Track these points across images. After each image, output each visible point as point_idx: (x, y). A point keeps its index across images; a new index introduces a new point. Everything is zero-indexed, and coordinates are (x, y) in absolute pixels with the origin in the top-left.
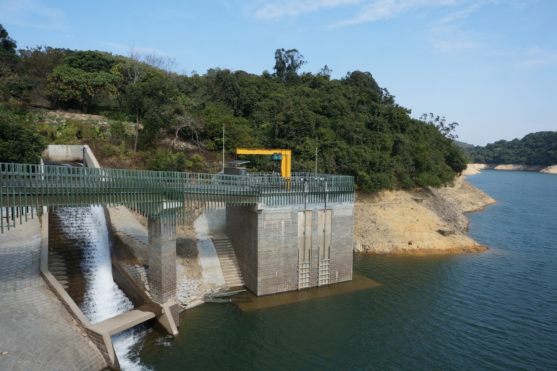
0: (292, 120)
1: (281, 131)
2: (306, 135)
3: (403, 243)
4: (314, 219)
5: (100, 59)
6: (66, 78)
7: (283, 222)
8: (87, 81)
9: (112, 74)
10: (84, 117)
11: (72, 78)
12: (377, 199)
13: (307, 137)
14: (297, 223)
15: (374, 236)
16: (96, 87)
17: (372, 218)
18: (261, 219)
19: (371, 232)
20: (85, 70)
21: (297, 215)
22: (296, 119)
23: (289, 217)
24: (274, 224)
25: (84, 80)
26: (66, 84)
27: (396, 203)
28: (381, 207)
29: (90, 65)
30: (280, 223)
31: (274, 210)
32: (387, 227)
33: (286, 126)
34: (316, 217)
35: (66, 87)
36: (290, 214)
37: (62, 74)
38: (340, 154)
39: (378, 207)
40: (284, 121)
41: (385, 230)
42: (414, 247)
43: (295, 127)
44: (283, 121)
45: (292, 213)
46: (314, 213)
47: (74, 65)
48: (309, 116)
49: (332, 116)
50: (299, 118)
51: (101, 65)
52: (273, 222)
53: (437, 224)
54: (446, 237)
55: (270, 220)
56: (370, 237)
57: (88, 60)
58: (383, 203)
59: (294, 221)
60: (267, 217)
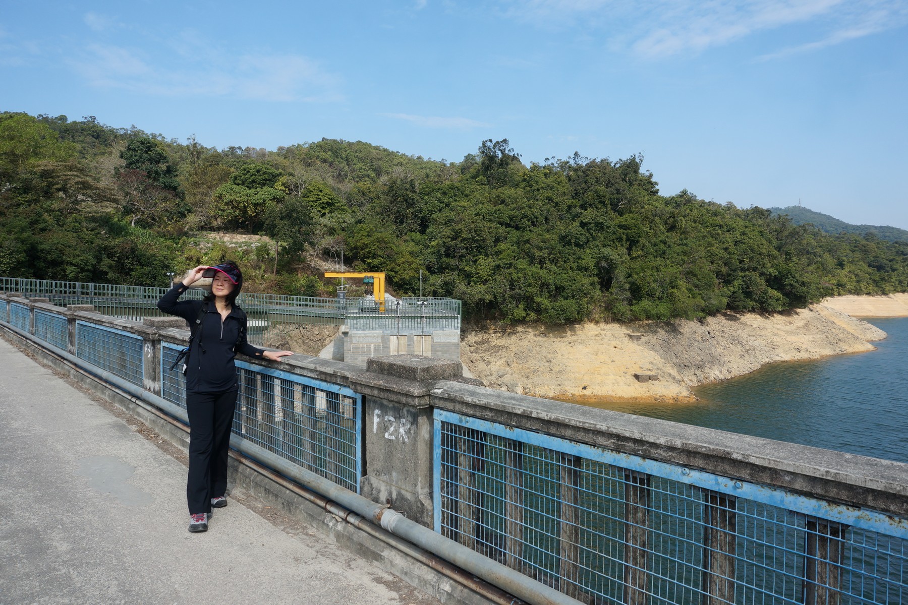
0: (460, 236)
1: (448, 249)
2: (480, 253)
3: (576, 387)
4: (409, 345)
5: (265, 173)
6: (228, 198)
7: (372, 346)
8: (248, 199)
9: (276, 189)
10: (245, 238)
11: (232, 198)
12: (569, 333)
13: (481, 256)
14: (389, 348)
15: (542, 378)
16: (256, 205)
17: (550, 356)
18: (347, 342)
19: (539, 373)
20: (248, 187)
21: (389, 339)
22: (464, 235)
23: (379, 340)
24: (362, 348)
25: (244, 198)
26: (226, 204)
27: (595, 339)
28: (570, 343)
29: (254, 181)
30: (369, 347)
31: (362, 334)
32: (564, 368)
33: (453, 243)
34: (412, 343)
35: (226, 207)
36: (380, 338)
37: (224, 193)
38: (515, 276)
39: (567, 343)
40: (451, 238)
41: (560, 372)
42: (587, 392)
43: (465, 244)
44: (449, 237)
45: (383, 337)
46: (410, 338)
47: (237, 182)
48: (482, 231)
49: (521, 228)
50: (470, 232)
51: (266, 180)
52: (361, 345)
53: (640, 367)
54: (641, 384)
55: (358, 343)
56: (536, 379)
57: (252, 176)
58: (575, 338)
59: (385, 346)
60: (354, 340)
